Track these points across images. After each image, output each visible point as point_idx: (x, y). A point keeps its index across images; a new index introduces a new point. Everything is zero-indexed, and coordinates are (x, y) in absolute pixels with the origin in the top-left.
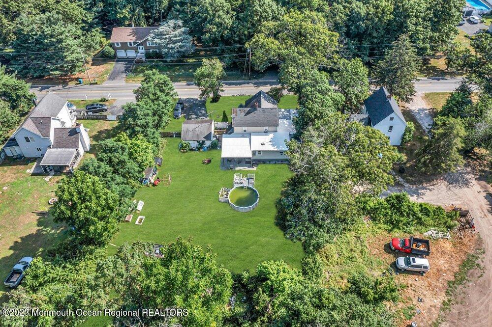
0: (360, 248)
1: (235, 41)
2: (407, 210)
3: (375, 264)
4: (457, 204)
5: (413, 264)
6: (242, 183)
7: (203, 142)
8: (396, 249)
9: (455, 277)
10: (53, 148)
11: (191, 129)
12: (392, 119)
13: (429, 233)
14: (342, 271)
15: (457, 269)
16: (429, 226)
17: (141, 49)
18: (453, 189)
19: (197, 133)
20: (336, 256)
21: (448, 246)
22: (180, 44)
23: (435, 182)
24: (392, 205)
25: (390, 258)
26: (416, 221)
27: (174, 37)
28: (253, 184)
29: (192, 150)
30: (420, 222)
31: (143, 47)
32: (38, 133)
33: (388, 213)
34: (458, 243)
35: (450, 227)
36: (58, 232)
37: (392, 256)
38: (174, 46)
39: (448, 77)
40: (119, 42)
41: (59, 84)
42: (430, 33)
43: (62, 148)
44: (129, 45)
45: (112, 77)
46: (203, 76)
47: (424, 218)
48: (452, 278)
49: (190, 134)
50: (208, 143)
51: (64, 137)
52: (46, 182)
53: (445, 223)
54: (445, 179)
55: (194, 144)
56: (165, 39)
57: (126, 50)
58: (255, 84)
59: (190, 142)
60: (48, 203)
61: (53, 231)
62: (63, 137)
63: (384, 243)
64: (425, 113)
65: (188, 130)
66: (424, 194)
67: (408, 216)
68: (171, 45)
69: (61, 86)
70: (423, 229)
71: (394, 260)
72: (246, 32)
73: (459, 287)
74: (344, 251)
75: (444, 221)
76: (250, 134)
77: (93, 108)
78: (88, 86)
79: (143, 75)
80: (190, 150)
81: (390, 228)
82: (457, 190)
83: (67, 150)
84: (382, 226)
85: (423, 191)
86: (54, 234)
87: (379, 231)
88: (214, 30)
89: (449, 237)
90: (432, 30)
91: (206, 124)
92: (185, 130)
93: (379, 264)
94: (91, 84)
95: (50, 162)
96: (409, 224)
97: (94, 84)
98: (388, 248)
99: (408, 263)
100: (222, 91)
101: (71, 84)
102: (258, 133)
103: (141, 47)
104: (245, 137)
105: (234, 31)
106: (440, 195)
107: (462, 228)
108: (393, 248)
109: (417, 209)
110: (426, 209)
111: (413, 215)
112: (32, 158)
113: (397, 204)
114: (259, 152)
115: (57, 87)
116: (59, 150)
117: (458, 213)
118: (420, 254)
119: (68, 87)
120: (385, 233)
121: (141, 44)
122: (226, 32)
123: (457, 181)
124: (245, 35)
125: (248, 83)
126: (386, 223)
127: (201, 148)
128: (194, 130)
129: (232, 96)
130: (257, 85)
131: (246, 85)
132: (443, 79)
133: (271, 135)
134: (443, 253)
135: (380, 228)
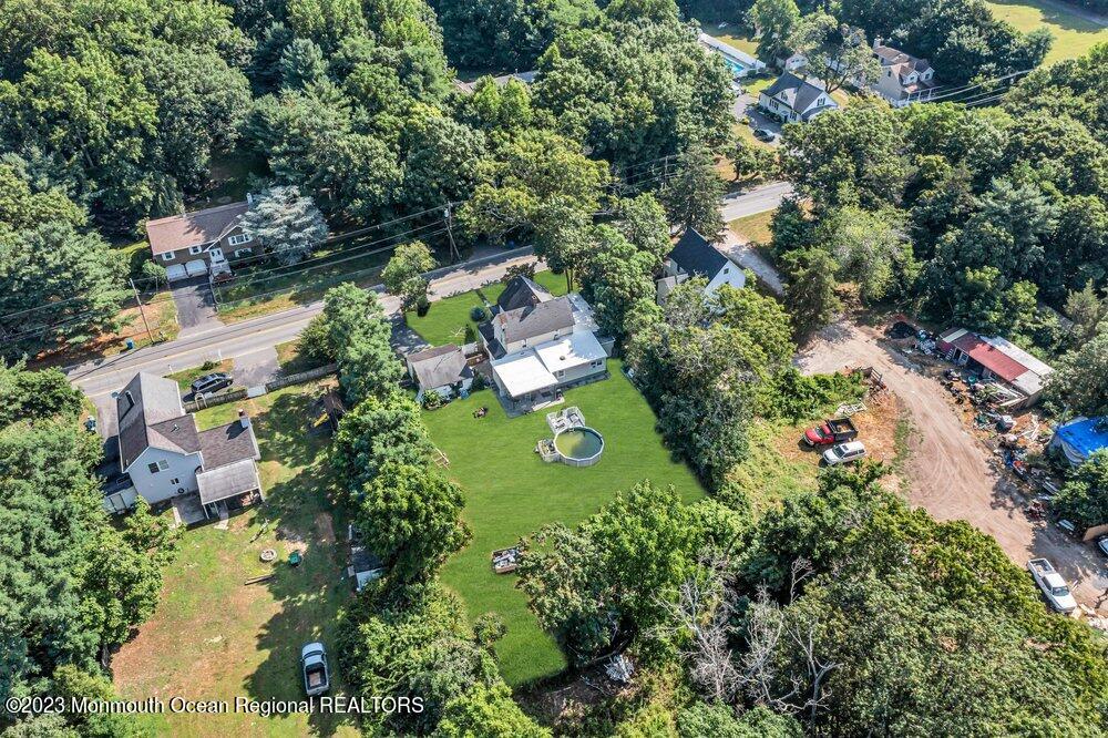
0: (770, 457)
1: (415, 204)
2: (803, 389)
3: (801, 471)
4: (853, 365)
5: (847, 452)
6: (563, 425)
7: (460, 383)
8: (815, 443)
9: (896, 452)
10: (207, 469)
11: (431, 368)
12: (726, 271)
13: (840, 411)
14: (767, 493)
15: (893, 442)
16: (837, 401)
17: (216, 253)
18: (836, 346)
19: (444, 372)
20: (749, 478)
21: (869, 419)
22: (312, 229)
23: (811, 345)
24: (783, 389)
25: (814, 457)
26: (818, 401)
27: (296, 218)
28: (580, 420)
29: (446, 402)
30: (824, 401)
31: (220, 249)
32: (178, 449)
33: (781, 402)
34: (879, 412)
35: (860, 395)
36: (322, 594)
37: (814, 454)
38: (301, 235)
39: (744, 190)
40: (171, 250)
41: (83, 360)
42: (704, 130)
43: (224, 463)
44: (192, 253)
45: (189, 320)
46: (400, 276)
47: (826, 393)
48: (894, 455)
49: (435, 378)
50: (467, 383)
51: (222, 444)
52: (224, 531)
53: (853, 392)
54: (820, 336)
55: (445, 391)
56: (280, 225)
57: (184, 264)
58: (466, 268)
59: (438, 390)
60: (261, 559)
61: (313, 597)
62: (218, 445)
63: (795, 442)
64: (745, 252)
65: (427, 372)
66: (806, 365)
67: (808, 397)
68: (295, 235)
69: (90, 365)
70: (830, 408)
71: (820, 457)
72: (434, 185)
73: (906, 462)
74: (755, 468)
75: (850, 389)
76: (534, 351)
77: (209, 384)
78: (150, 348)
79: (249, 303)
80: (442, 403)
81: (792, 420)
82: (840, 346)
83: (236, 465)
84: (781, 421)
85: (803, 361)
86: (317, 600)
87: (782, 429)
88: (377, 192)
89: (865, 408)
90: (705, 125)
91: (452, 353)
92: (422, 371)
93: (805, 468)
94: (154, 344)
95: (219, 494)
96: (812, 407)
97: (161, 342)
98: (805, 445)
99: (840, 453)
100: (431, 293)
101: (111, 355)
102: (545, 344)
103: (215, 251)
104: (525, 356)
105: (409, 186)
106: (826, 360)
107: (873, 393)
108: (812, 443)
109: (814, 384)
110: (824, 380)
111: (813, 394)
112: (161, 502)
113: (788, 385)
114: (561, 372)
115: (82, 368)
116: (220, 470)
117: (862, 373)
118: (844, 438)
119: (106, 361)
120: (790, 428)
121: (218, 245)
122: (398, 192)
123: (836, 336)
124: (433, 189)
125: (455, 270)
126: (784, 415)
127: (458, 394)
128: (437, 369)
129: (443, 298)
130: (473, 268)
131: (452, 274)
132: (740, 195)
133: (567, 342)
134: (868, 429)
135: (780, 425)
